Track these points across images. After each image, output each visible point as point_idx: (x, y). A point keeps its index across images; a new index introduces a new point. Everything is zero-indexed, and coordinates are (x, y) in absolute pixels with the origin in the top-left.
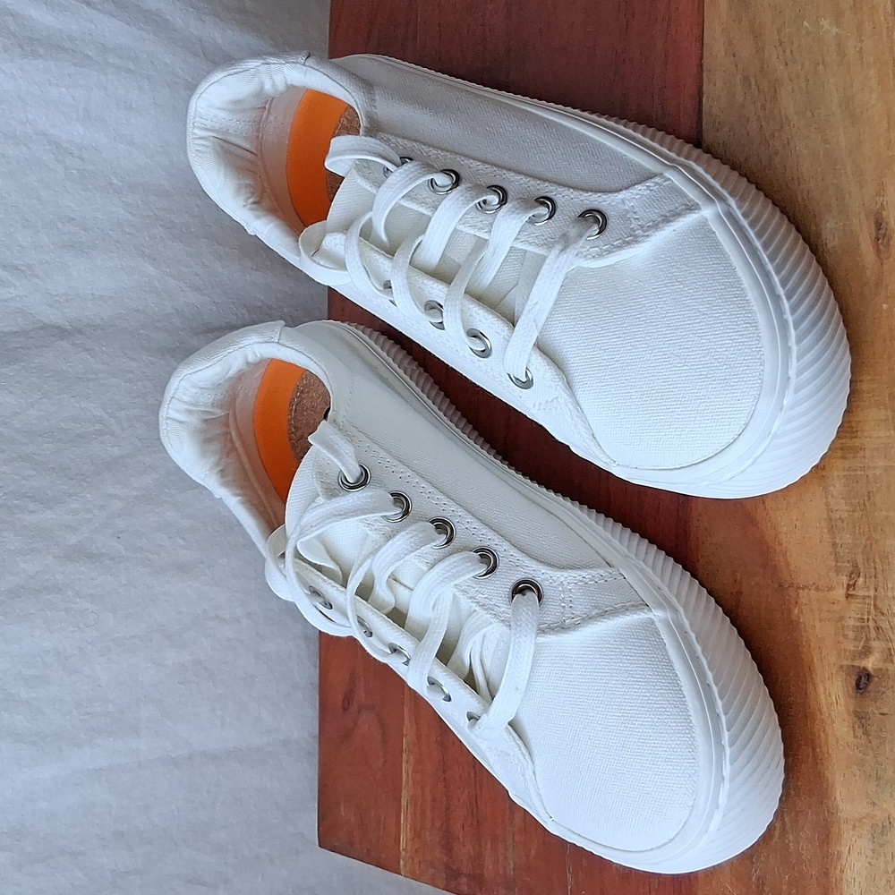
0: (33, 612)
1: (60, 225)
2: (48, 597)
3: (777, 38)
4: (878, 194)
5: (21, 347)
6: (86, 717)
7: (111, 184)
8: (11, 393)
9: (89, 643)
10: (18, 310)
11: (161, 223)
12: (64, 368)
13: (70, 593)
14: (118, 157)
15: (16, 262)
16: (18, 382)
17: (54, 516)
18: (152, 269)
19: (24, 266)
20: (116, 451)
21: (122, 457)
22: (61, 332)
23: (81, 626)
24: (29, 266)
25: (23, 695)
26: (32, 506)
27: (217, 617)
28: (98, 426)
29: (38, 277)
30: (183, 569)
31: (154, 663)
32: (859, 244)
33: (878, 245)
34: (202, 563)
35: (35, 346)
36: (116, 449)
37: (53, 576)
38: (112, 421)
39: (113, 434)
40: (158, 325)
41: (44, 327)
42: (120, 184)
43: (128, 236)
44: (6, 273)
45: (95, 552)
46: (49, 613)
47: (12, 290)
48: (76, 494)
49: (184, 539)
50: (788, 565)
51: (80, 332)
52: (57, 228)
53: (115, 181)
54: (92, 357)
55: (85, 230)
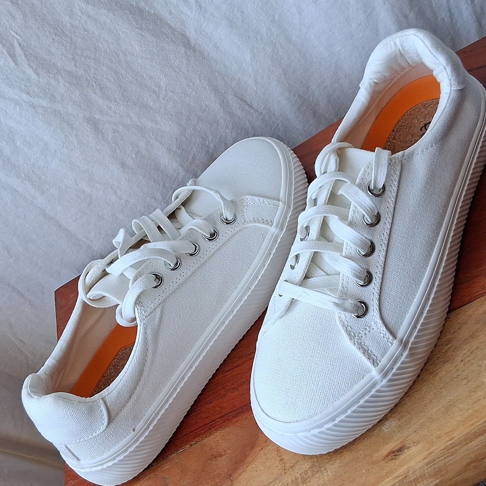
0: (54, 125)
1: (236, 10)
2: (65, 126)
3: (474, 349)
4: (414, 443)
5: (165, 34)
6: (31, 171)
7: (274, 16)
8: (141, 46)
9: (60, 153)
10: (182, 20)
11: (274, 48)
12: (171, 58)
13: (74, 132)
14: (288, 11)
15: (203, 4)
16: (148, 45)
17: (101, 102)
18: (249, 58)
19: (204, 8)
20: (151, 104)
21: (151, 108)
22: (187, 43)
23: (65, 145)
24: (206, 11)
25: (18, 143)
26: (97, 91)
27: (115, 191)
28: (157, 89)
29: (204, 17)
30: (123, 165)
31: (75, 181)
32: (388, 443)
33: (391, 454)
34: (132, 170)
35: (171, 39)
36: (152, 103)
37: (75, 121)
38: (164, 92)
39: (158, 97)
40: (226, 78)
41: (184, 35)
42: (277, 20)
43: (255, 39)
44: (194, 4)
45: (100, 128)
46: (59, 131)
47: (189, 12)
48: (118, 103)
49: (136, 156)
50: (240, 475)
51: (194, 51)
52: (233, 9)
53: (276, 17)
54: (186, 64)
55: (243, 21)
